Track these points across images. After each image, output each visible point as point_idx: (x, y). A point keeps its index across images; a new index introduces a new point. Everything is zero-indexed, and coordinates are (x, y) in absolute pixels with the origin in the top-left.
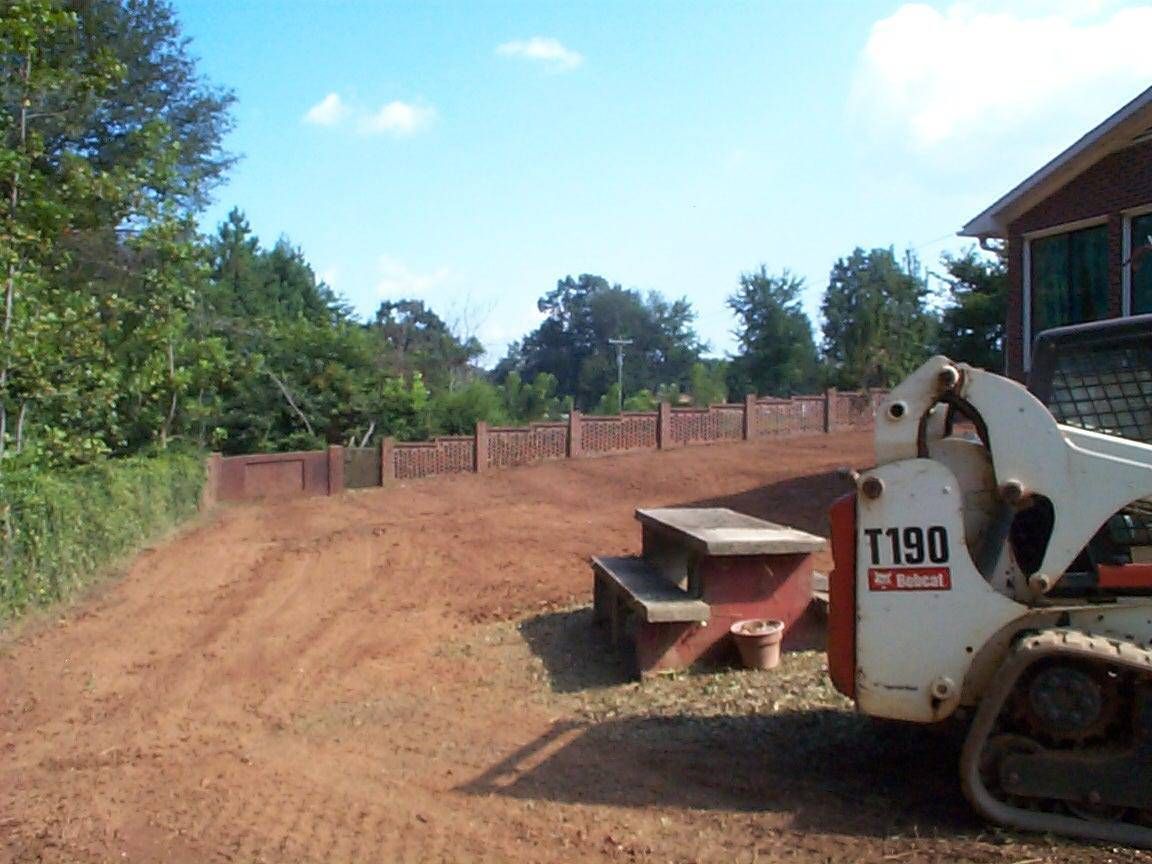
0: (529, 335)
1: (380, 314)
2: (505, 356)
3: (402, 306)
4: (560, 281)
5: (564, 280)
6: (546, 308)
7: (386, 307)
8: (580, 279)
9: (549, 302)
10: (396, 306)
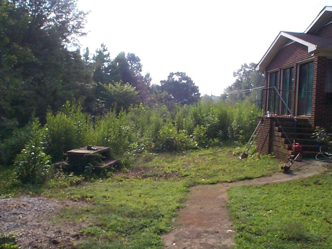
0: (230, 86)
1: (169, 77)
2: (223, 93)
3: (178, 74)
4: (242, 65)
5: (243, 65)
6: (236, 75)
7: (172, 74)
8: (250, 65)
9: (238, 73)
10: (175, 74)
